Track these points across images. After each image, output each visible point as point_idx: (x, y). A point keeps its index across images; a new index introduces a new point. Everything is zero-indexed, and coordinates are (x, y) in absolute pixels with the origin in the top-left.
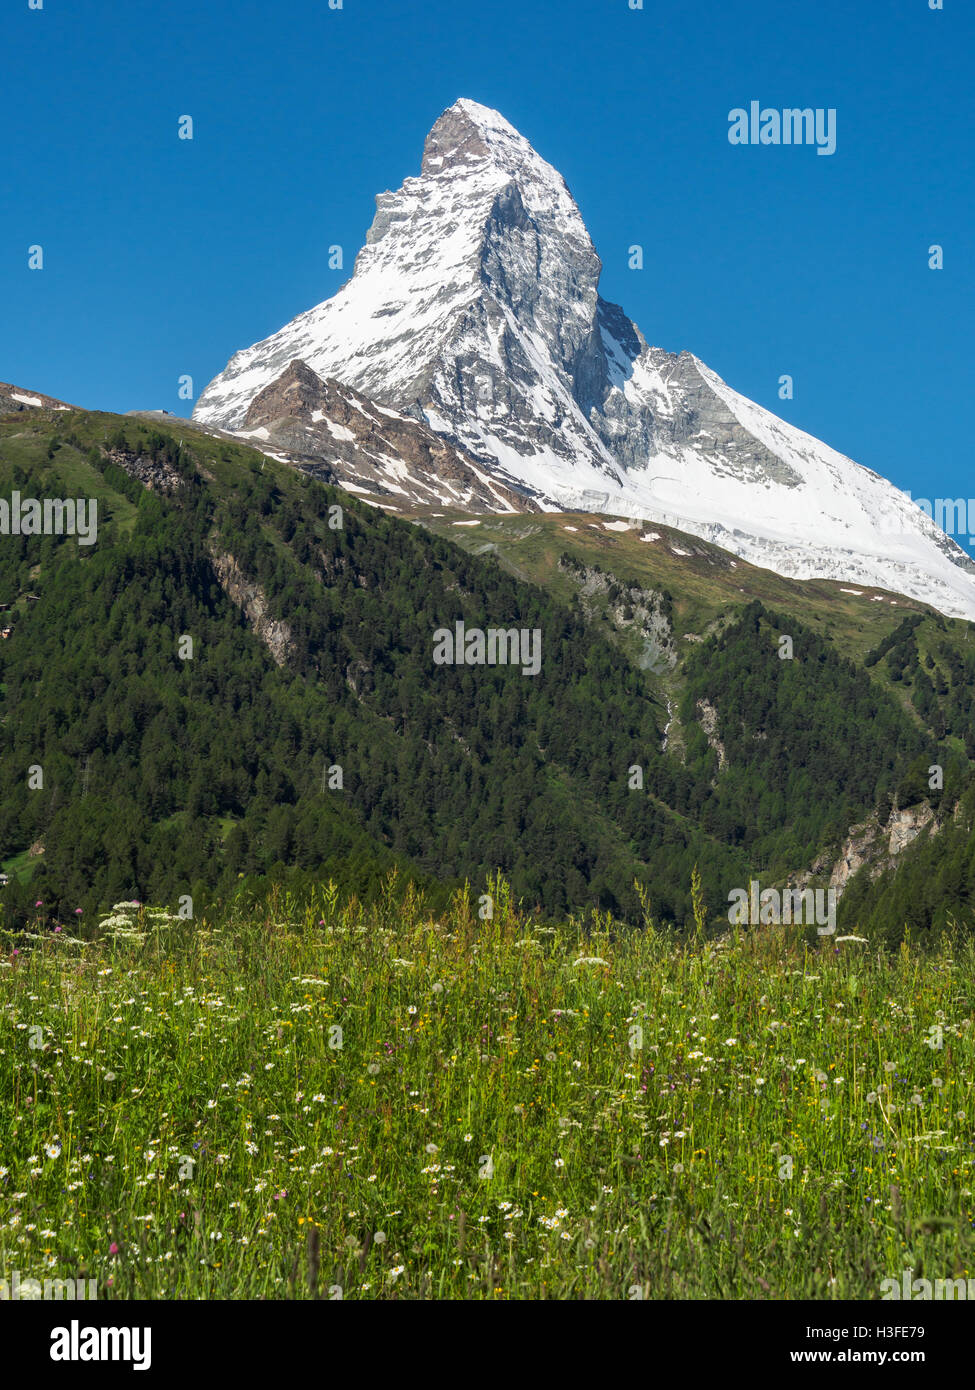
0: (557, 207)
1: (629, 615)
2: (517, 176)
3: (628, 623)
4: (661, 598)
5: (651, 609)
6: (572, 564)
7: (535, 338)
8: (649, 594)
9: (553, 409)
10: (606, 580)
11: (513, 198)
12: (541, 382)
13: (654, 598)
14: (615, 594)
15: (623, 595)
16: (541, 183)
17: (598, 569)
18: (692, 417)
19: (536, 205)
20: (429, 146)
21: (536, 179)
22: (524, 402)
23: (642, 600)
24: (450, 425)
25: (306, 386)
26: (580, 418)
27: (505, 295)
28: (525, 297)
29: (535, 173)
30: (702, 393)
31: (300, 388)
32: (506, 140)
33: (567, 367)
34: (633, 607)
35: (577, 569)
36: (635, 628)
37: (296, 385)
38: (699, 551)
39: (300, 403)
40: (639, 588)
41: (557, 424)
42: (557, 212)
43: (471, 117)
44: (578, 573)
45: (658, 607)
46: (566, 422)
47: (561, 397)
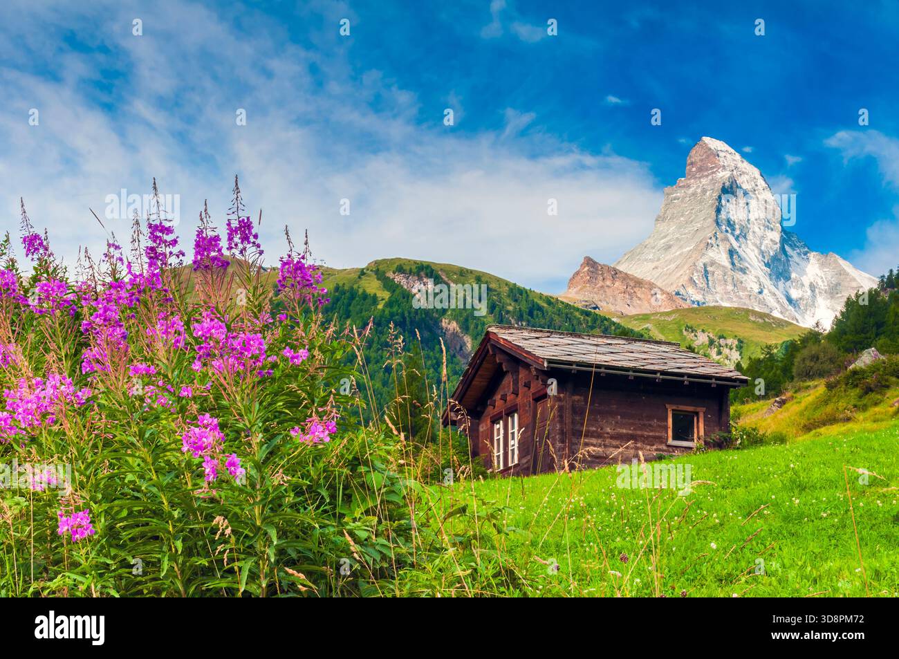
0: (757, 185)
1: (719, 353)
2: (735, 172)
3: (719, 357)
4: (736, 342)
5: (731, 349)
6: (690, 330)
7: (748, 251)
8: (729, 341)
9: (758, 286)
10: (708, 336)
11: (732, 182)
12: (751, 272)
13: (732, 343)
14: (711, 342)
15: (716, 343)
16: (747, 174)
17: (703, 331)
18: (838, 284)
19: (745, 184)
20: (689, 162)
21: (744, 173)
22: (742, 283)
23: (726, 345)
24: (701, 296)
25: (591, 269)
26: (773, 289)
27: (730, 231)
28: (742, 231)
29: (744, 170)
30: (842, 273)
31: (588, 270)
32: (728, 156)
33: (767, 265)
34: (721, 348)
35: (692, 332)
36: (722, 360)
37: (586, 269)
38: (767, 320)
39: (589, 278)
40: (725, 338)
41: (760, 293)
42: (756, 188)
43: (709, 146)
44: (693, 334)
45: (735, 348)
46: (766, 291)
47: (762, 280)
